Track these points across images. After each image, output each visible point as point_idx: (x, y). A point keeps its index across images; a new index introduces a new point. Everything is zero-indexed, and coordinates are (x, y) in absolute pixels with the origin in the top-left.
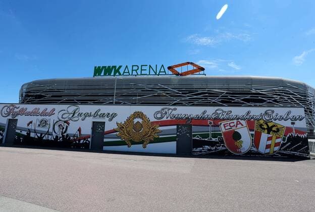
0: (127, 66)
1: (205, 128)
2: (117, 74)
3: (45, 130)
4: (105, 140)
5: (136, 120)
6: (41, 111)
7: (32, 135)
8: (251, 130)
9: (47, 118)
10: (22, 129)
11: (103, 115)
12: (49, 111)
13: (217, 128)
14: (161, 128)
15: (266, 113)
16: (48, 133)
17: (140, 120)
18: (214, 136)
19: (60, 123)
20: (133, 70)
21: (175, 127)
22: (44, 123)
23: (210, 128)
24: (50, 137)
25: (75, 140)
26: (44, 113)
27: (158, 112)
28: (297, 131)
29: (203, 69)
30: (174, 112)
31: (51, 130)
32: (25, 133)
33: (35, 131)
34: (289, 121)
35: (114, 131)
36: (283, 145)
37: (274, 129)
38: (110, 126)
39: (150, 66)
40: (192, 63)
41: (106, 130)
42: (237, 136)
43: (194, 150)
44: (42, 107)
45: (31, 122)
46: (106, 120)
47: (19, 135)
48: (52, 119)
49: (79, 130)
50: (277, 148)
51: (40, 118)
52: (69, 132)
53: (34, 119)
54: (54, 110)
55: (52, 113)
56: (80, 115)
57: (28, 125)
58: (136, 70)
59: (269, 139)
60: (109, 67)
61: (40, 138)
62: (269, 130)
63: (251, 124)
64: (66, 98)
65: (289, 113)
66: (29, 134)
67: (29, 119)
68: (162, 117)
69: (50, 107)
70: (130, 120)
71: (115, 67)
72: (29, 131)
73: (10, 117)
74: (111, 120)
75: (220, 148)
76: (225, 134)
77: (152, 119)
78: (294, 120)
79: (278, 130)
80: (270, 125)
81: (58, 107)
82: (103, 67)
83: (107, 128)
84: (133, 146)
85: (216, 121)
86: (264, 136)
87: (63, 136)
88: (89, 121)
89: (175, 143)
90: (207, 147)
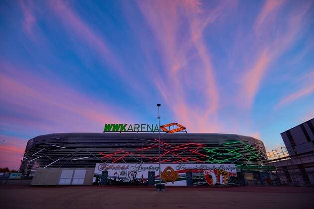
0: (130, 125)
1: (197, 174)
2: (123, 131)
3: (124, 176)
4: (155, 180)
5: (168, 171)
6: (121, 167)
7: (117, 180)
8: (216, 174)
9: (125, 170)
10: (111, 177)
11: (153, 168)
12: (125, 167)
13: (202, 173)
14: (179, 174)
15: (221, 166)
16: (125, 178)
17: (170, 171)
18: (202, 177)
19: (132, 173)
20: (135, 128)
21: (185, 173)
22: (123, 173)
23: (200, 173)
24: (127, 180)
25: (140, 181)
26: (123, 168)
27: (177, 166)
28: (234, 174)
29: (185, 129)
30: (184, 167)
31: (127, 177)
32: (112, 179)
33: (118, 178)
34: (230, 170)
35: (159, 176)
36: (229, 180)
37: (225, 173)
38: (157, 173)
39: (148, 125)
40: (177, 124)
41: (155, 175)
42: (210, 177)
43: (194, 183)
44: (121, 165)
45: (116, 173)
46: (155, 170)
47: (109, 180)
48: (127, 171)
49: (142, 176)
50: (227, 182)
51: (121, 170)
52: (137, 177)
53: (118, 171)
54: (128, 166)
55: (127, 168)
56: (142, 168)
57: (114, 174)
58: (137, 128)
59: (223, 178)
60: (117, 125)
61: (122, 181)
62: (223, 174)
63: (216, 171)
64: (79, 150)
65: (229, 167)
66: (115, 179)
67: (115, 171)
68: (179, 169)
69: (126, 165)
70: (166, 171)
71: (122, 125)
72: (115, 178)
73: (104, 170)
74: (157, 171)
75: (205, 182)
76: (206, 176)
77: (175, 170)
78: (232, 169)
79: (226, 174)
80: (223, 171)
81: (130, 165)
82: (112, 125)
83: (156, 174)
84: (168, 183)
85: (202, 170)
86: (221, 177)
87: (134, 180)
88: (147, 171)
89: (186, 181)
90: (199, 182)
